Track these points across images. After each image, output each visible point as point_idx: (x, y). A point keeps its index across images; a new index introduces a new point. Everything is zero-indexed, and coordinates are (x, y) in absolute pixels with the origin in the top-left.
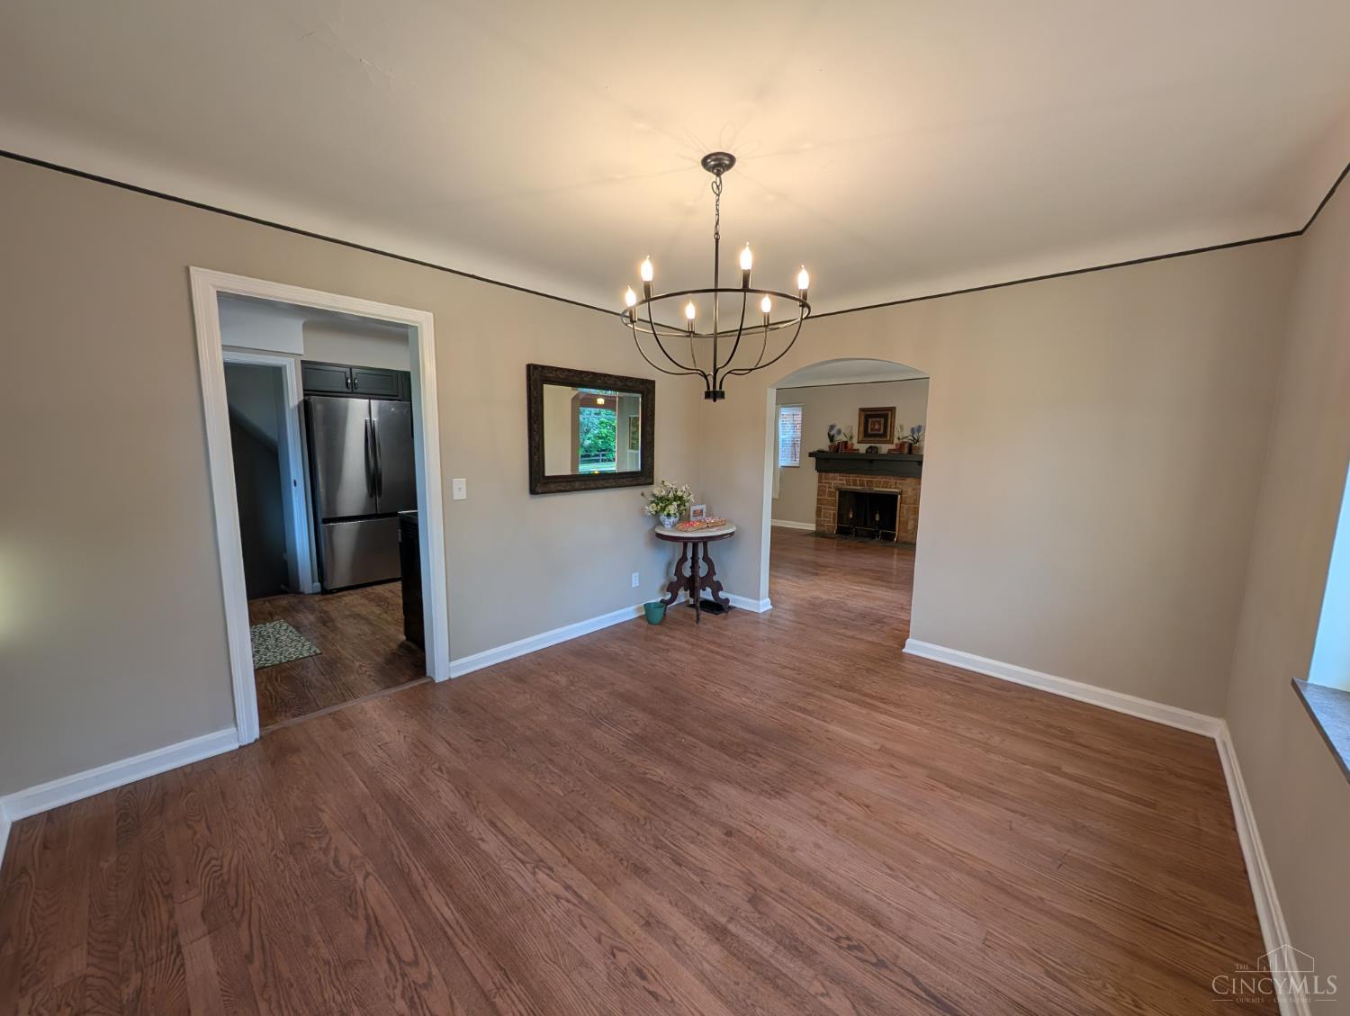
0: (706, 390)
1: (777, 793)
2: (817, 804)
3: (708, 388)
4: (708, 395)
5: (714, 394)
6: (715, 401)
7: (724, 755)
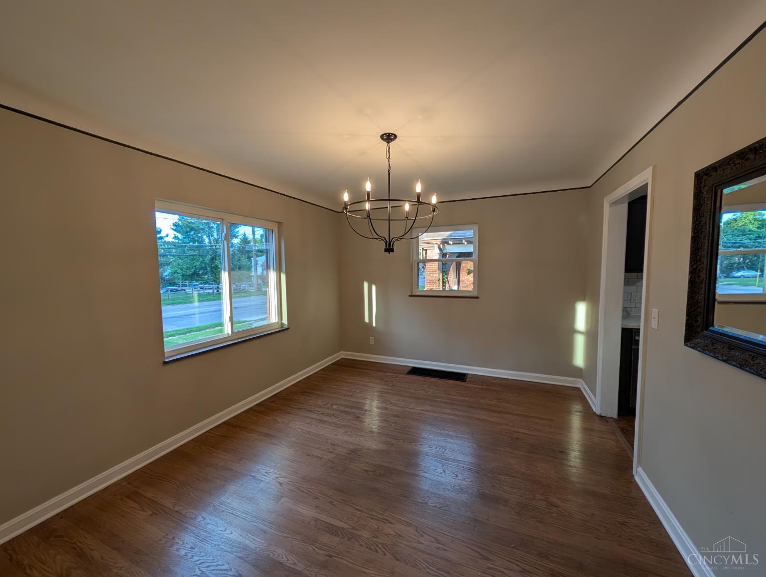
0: (385, 248)
1: (353, 452)
2: (334, 451)
3: (386, 246)
4: (386, 250)
5: (390, 249)
6: (389, 253)
7: (386, 465)
